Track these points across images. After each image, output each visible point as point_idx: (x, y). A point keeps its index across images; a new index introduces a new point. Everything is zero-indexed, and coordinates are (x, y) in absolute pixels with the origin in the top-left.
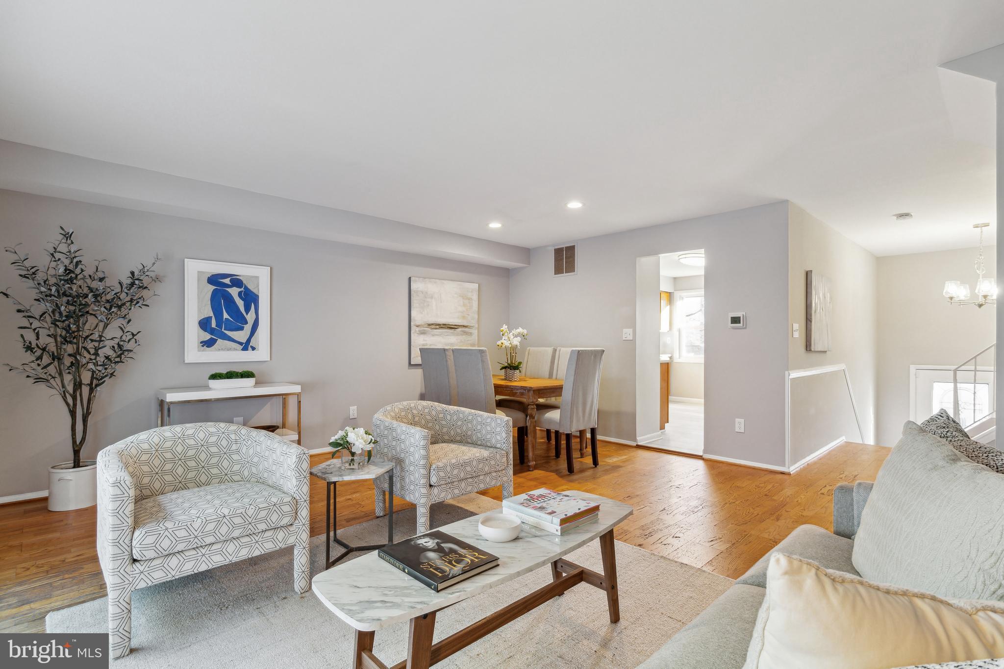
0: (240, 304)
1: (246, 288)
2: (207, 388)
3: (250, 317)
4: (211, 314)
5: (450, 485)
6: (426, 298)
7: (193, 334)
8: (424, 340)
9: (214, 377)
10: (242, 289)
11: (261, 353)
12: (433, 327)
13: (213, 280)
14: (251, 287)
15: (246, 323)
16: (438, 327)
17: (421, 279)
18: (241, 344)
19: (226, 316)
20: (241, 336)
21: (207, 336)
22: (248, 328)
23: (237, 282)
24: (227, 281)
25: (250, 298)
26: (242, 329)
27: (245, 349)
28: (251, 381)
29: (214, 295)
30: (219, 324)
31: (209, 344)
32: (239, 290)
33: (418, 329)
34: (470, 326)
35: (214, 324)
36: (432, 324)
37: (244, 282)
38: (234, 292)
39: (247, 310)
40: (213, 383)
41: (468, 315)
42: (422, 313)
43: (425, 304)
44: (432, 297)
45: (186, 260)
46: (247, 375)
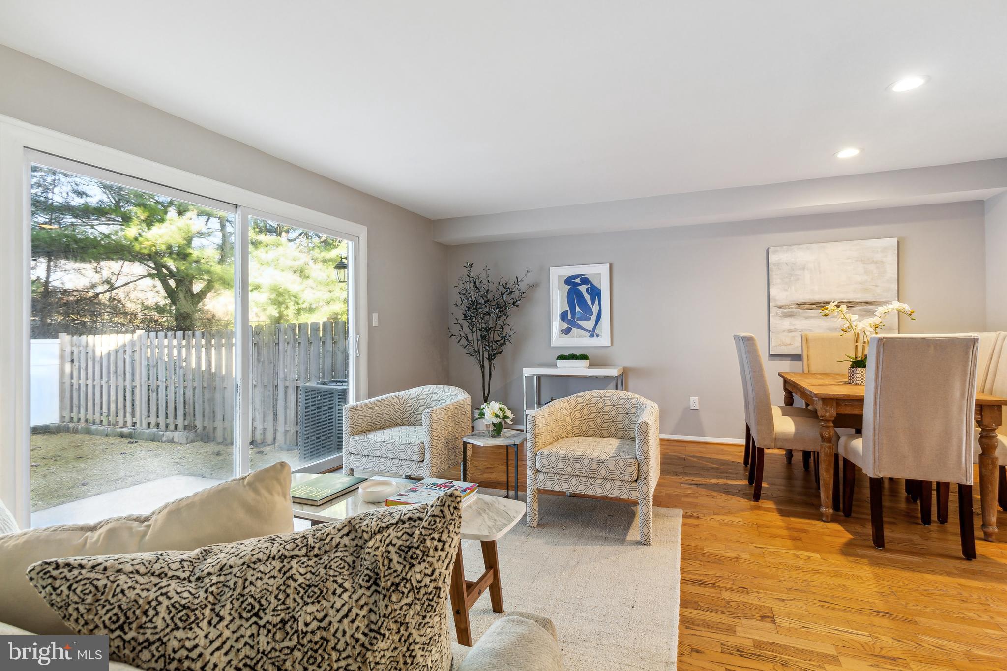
0: (588, 298)
1: (592, 285)
2: (555, 366)
3: (595, 309)
4: (568, 309)
5: (558, 476)
6: (793, 270)
7: (556, 325)
8: (791, 324)
9: (562, 358)
10: (589, 286)
11: (603, 340)
12: (807, 306)
13: (569, 281)
14: (595, 283)
15: (592, 314)
16: (814, 306)
17: (784, 247)
18: (588, 331)
19: (578, 309)
20: (589, 324)
21: (565, 326)
22: (594, 318)
23: (585, 281)
24: (578, 280)
25: (595, 293)
26: (589, 319)
27: (592, 336)
28: (585, 363)
29: (570, 291)
30: (573, 316)
31: (567, 331)
32: (586, 286)
33: (780, 311)
34: (880, 302)
35: (569, 317)
36: (805, 304)
37: (590, 280)
38: (583, 288)
39: (593, 303)
40: (560, 363)
41: (876, 286)
42: (786, 290)
43: (792, 278)
44: (804, 269)
45: (551, 268)
46: (584, 357)
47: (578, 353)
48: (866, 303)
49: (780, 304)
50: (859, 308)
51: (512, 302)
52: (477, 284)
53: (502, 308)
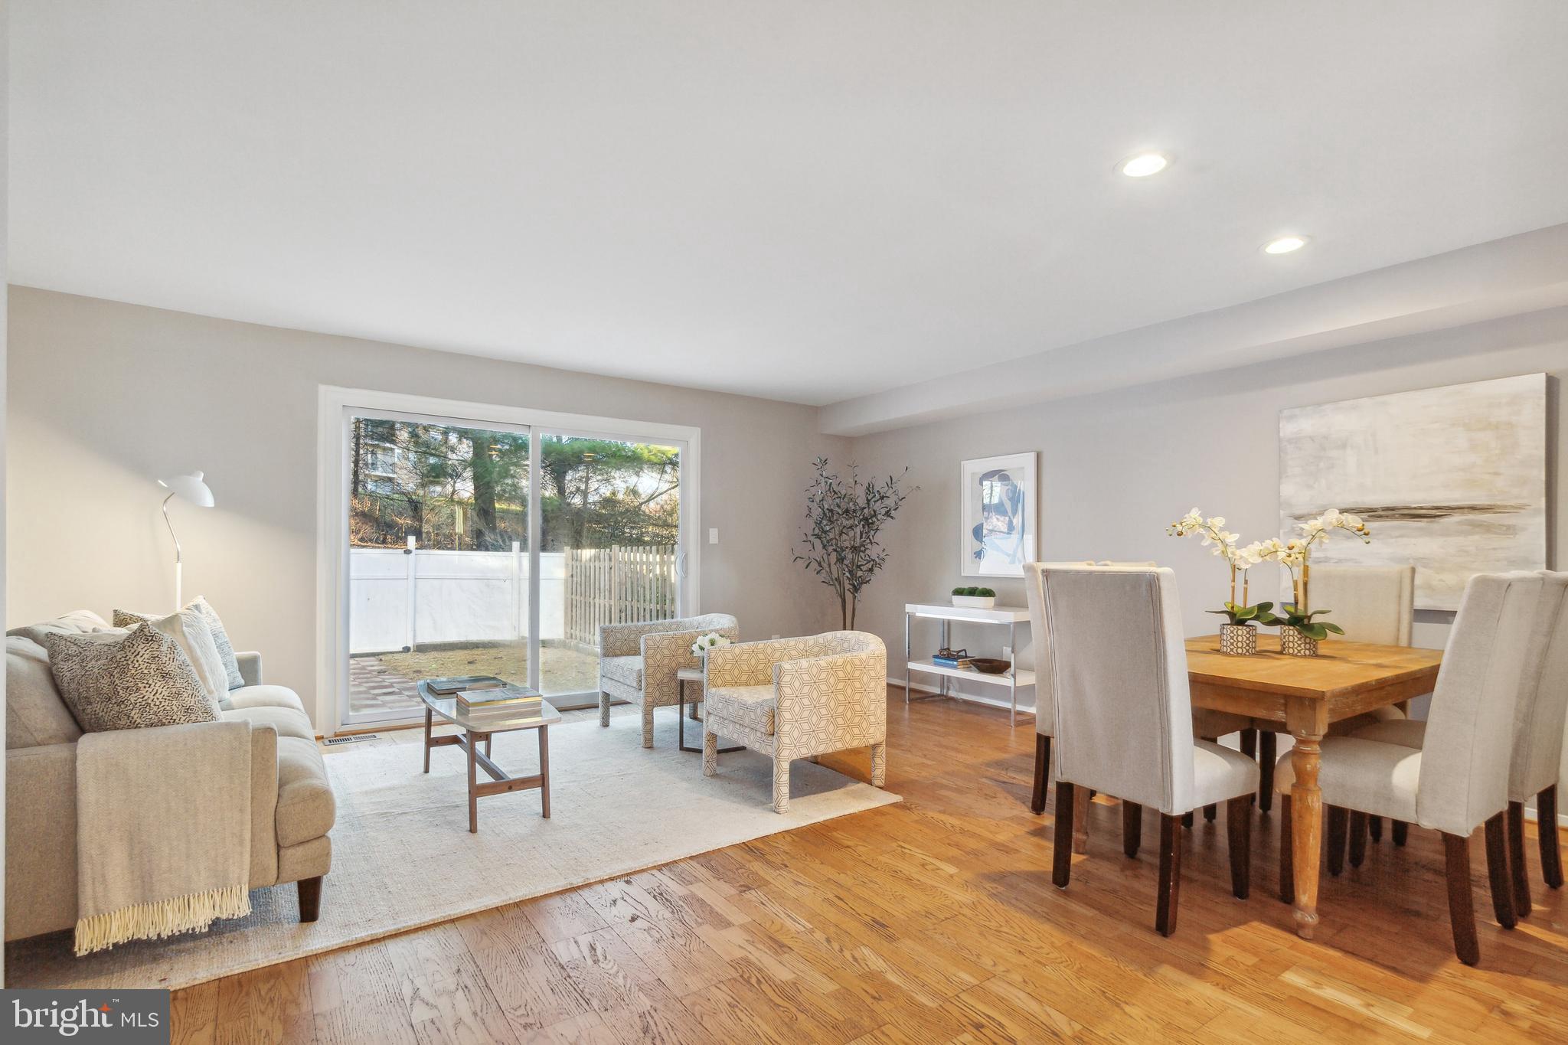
2: (951, 603)
4: (984, 520)
6: (1324, 450)
9: (959, 592)
17: (1308, 408)
22: (1014, 536)
23: (1003, 477)
25: (1018, 497)
27: (1012, 561)
28: (989, 601)
31: (979, 555)
32: (1007, 487)
34: (1505, 508)
35: (985, 533)
37: (1012, 477)
40: (957, 600)
41: (1496, 473)
42: (1311, 486)
43: (1322, 465)
44: (1343, 446)
45: (962, 463)
46: (987, 593)
47: (981, 586)
48: (1473, 508)
49: (1298, 512)
50: (1457, 518)
51: (884, 511)
52: (834, 486)
53: (868, 522)
